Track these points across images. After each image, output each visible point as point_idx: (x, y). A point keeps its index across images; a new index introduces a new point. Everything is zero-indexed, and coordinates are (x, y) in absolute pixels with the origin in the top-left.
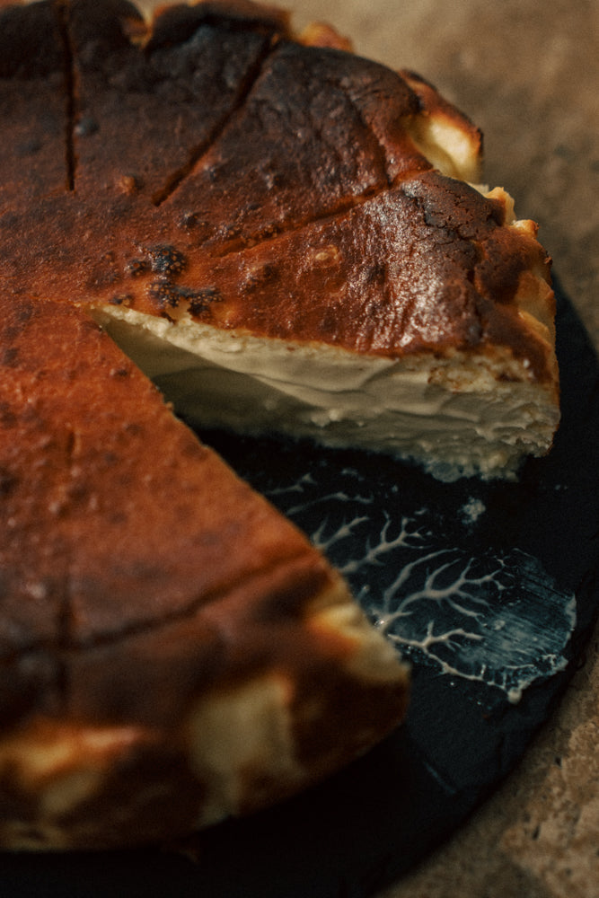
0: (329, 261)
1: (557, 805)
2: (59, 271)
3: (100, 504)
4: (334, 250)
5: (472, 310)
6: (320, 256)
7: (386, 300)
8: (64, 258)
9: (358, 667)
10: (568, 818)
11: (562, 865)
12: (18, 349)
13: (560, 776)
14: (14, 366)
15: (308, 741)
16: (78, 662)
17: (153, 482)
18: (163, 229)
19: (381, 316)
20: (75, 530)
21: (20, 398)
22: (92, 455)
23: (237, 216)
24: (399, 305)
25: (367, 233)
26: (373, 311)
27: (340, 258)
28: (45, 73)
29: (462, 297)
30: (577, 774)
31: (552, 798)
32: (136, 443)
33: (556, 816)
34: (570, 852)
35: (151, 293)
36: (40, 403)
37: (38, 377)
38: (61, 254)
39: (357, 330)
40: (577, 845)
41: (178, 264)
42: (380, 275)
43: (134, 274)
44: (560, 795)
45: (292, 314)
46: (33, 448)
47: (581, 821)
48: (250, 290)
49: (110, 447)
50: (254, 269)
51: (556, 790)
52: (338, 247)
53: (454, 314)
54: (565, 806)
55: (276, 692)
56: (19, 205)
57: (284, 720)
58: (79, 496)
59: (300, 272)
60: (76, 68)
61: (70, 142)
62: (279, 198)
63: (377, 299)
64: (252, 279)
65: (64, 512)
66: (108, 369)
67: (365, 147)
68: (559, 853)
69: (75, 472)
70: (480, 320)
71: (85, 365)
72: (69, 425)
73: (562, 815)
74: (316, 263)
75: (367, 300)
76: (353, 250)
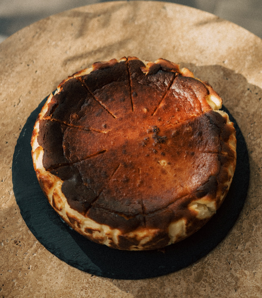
0: (190, 130)
1: (241, 242)
2: (133, 131)
3: (146, 184)
4: (191, 128)
5: (220, 144)
6: (188, 129)
7: (202, 140)
8: (133, 129)
9: (198, 217)
10: (243, 245)
11: (242, 254)
12: (126, 150)
13: (242, 237)
14: (126, 154)
15: (188, 230)
16: (147, 216)
17: (156, 179)
18: (154, 122)
19: (201, 144)
20: (142, 190)
21: (128, 161)
22: (143, 173)
23: (169, 119)
24: (205, 141)
25: (197, 124)
26: (199, 143)
27: (192, 129)
28: (124, 80)
29: (218, 141)
30: (246, 237)
31: (241, 241)
32: (152, 171)
33: (241, 244)
34: (244, 251)
35: (153, 137)
36: (132, 162)
37: (131, 157)
38: (133, 128)
39: (196, 146)
40: (245, 250)
41: (158, 131)
42: (200, 134)
43: (149, 133)
44: (242, 241)
45: (182, 142)
46: (132, 172)
47: (246, 246)
48: (174, 137)
49: (147, 172)
50: (174, 132)
51: (241, 240)
52: (192, 127)
53: (216, 144)
54: (243, 243)
55: (183, 222)
56: (122, 115)
57: (185, 226)
58: (142, 182)
59: (183, 132)
60: (131, 79)
61: (131, 98)
62: (178, 114)
63: (200, 139)
64: (174, 134)
65: (139, 186)
66: (145, 155)
67: (197, 103)
68: (242, 252)
69: (140, 177)
70: (221, 146)
71: (140, 154)
72: (138, 167)
73: (242, 244)
74: (187, 131)
75: (198, 140)
76: (195, 128)
